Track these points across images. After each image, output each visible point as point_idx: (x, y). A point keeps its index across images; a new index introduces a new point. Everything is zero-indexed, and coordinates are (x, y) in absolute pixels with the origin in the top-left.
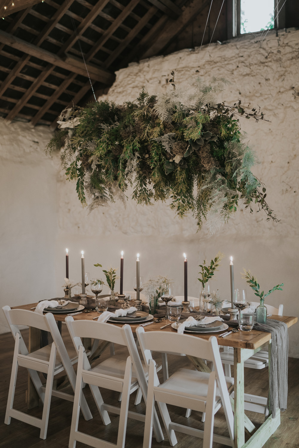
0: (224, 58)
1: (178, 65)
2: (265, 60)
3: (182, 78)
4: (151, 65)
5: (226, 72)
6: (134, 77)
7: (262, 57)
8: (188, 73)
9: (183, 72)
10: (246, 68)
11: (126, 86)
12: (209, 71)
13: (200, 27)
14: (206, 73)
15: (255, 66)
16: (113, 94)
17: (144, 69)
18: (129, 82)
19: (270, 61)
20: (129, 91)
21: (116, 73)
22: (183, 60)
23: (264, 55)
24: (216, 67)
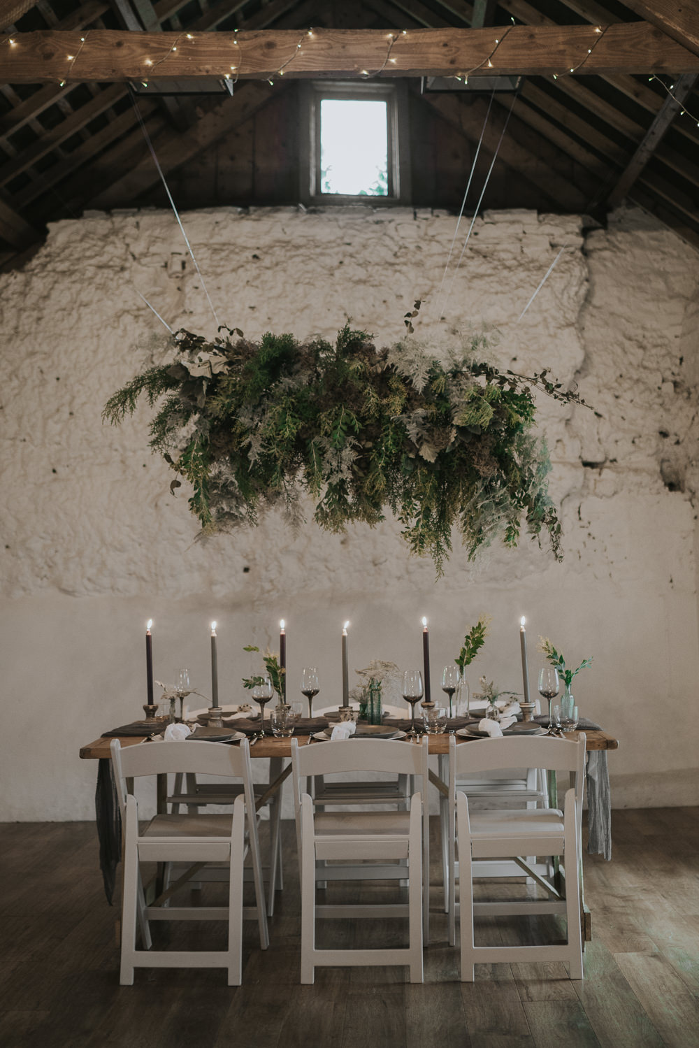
0: (313, 241)
1: (212, 237)
2: (393, 260)
3: (223, 266)
4: (142, 224)
5: (319, 269)
6: (100, 243)
7: (389, 252)
8: (237, 257)
9: (223, 254)
10: (359, 268)
11: (78, 259)
12: (284, 262)
13: (232, 158)
14: (277, 264)
15: (377, 267)
16: (44, 274)
17: (126, 231)
18: (88, 253)
19: (405, 264)
20: (89, 274)
21: (51, 226)
22: (225, 228)
23: (391, 250)
24: (297, 256)
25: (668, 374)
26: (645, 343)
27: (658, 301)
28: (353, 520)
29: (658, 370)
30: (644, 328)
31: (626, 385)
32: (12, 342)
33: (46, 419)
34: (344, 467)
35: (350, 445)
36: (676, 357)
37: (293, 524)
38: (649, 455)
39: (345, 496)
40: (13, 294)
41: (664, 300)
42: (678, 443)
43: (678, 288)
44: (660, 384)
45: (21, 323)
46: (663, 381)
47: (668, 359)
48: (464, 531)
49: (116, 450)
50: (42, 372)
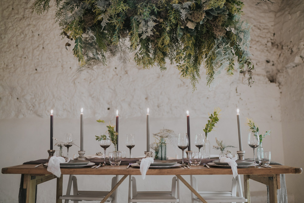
25: (269, 39)
26: (260, 28)
27: (265, 13)
28: (152, 65)
29: (265, 37)
30: (260, 23)
31: (254, 43)
32: (22, 21)
33: (33, 50)
34: (149, 30)
35: (152, 19)
36: (272, 33)
37: (123, 62)
38: (263, 69)
39: (149, 53)
40: (23, 3)
41: (267, 13)
42: (273, 65)
43: (272, 8)
44: (266, 43)
45: (25, 13)
46: (268, 42)
47: (269, 33)
48: (207, 67)
49: (60, 62)
50: (33, 32)
